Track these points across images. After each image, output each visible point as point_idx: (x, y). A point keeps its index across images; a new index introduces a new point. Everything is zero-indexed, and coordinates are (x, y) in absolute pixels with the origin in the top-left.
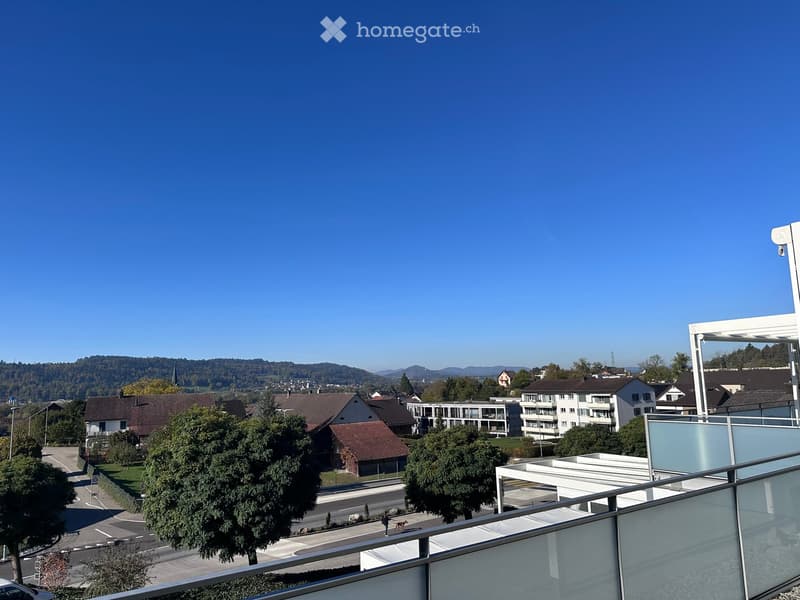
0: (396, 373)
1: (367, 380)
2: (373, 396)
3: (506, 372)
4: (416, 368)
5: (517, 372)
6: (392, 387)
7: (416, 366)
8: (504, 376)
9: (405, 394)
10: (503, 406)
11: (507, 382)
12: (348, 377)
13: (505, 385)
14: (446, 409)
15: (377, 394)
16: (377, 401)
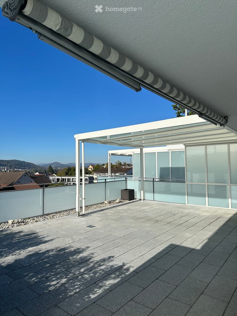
0: (47, 165)
1: (34, 168)
2: (36, 174)
3: (91, 165)
4: (56, 163)
5: (96, 165)
6: (45, 171)
7: (56, 162)
8: (91, 167)
9: (50, 173)
10: (88, 178)
11: (91, 169)
12: (25, 166)
13: (91, 170)
14: (66, 179)
15: (37, 173)
16: (37, 176)
